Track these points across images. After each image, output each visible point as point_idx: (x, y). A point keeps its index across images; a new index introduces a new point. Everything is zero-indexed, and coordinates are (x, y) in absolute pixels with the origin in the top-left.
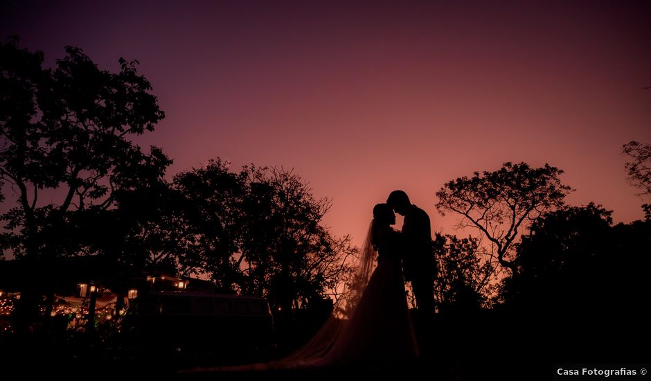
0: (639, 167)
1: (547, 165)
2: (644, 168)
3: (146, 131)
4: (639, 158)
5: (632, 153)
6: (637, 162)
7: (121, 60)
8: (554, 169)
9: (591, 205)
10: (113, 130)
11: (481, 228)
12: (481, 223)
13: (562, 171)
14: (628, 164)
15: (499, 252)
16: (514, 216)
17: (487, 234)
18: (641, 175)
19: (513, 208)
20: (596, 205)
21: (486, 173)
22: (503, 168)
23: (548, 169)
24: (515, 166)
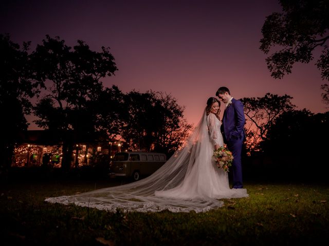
1: (286, 95)
3: (107, 76)
6: (327, 93)
7: (103, 47)
8: (289, 97)
9: (305, 109)
10: (92, 75)
11: (254, 121)
12: (254, 119)
13: (292, 98)
14: (323, 94)
15: (261, 133)
16: (270, 118)
17: (256, 124)
19: (269, 114)
20: (307, 110)
21: (258, 98)
22: (266, 96)
23: (286, 97)
24: (272, 95)
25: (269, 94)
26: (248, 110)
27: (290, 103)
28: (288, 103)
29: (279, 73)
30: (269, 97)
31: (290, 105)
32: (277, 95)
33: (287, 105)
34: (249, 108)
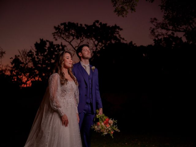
0: (155, 31)
1: (116, 25)
2: (157, 31)
4: (156, 26)
5: (154, 23)
6: (155, 28)
8: (118, 28)
9: (131, 42)
13: (121, 29)
14: (151, 28)
18: (155, 34)
20: (133, 43)
22: (94, 23)
23: (116, 27)
24: (101, 23)
25: (97, 21)
26: (71, 37)
27: (119, 36)
28: (117, 35)
29: (123, 9)
30: (97, 25)
31: (118, 37)
32: (106, 24)
33: (116, 36)
34: (73, 36)
